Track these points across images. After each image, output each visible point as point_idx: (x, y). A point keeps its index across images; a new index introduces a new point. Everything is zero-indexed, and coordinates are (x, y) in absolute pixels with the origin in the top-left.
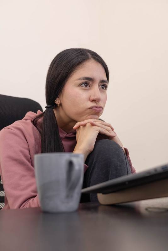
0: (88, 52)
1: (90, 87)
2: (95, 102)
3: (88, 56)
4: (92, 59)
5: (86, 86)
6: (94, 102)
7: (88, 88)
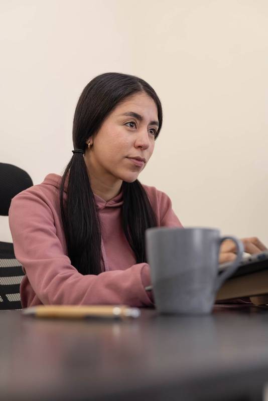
0: (139, 82)
1: (136, 128)
2: (142, 150)
3: (138, 86)
4: (144, 91)
5: (131, 126)
6: (139, 149)
7: (134, 129)
